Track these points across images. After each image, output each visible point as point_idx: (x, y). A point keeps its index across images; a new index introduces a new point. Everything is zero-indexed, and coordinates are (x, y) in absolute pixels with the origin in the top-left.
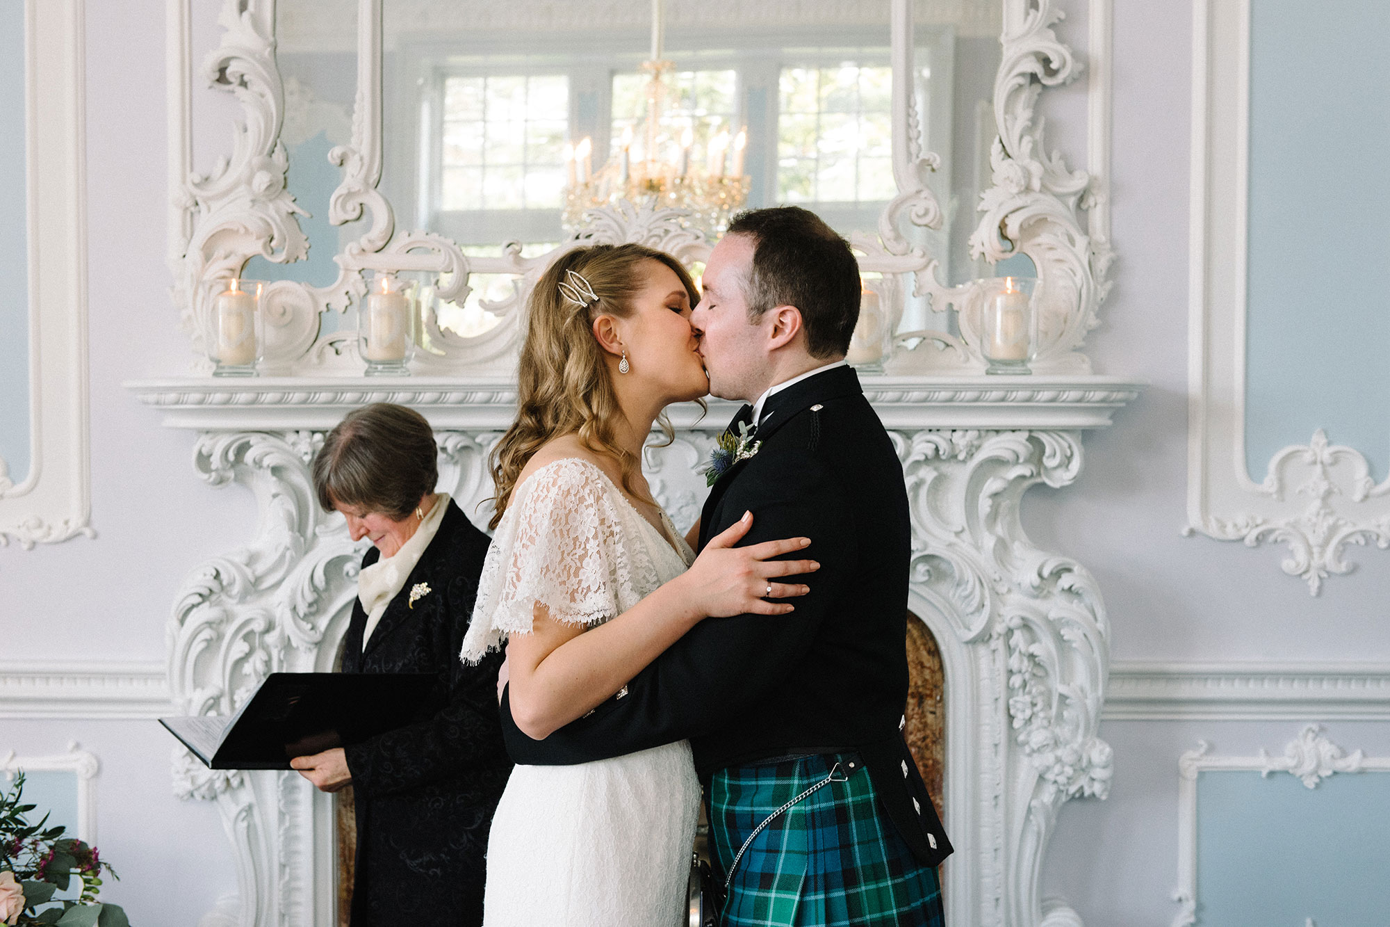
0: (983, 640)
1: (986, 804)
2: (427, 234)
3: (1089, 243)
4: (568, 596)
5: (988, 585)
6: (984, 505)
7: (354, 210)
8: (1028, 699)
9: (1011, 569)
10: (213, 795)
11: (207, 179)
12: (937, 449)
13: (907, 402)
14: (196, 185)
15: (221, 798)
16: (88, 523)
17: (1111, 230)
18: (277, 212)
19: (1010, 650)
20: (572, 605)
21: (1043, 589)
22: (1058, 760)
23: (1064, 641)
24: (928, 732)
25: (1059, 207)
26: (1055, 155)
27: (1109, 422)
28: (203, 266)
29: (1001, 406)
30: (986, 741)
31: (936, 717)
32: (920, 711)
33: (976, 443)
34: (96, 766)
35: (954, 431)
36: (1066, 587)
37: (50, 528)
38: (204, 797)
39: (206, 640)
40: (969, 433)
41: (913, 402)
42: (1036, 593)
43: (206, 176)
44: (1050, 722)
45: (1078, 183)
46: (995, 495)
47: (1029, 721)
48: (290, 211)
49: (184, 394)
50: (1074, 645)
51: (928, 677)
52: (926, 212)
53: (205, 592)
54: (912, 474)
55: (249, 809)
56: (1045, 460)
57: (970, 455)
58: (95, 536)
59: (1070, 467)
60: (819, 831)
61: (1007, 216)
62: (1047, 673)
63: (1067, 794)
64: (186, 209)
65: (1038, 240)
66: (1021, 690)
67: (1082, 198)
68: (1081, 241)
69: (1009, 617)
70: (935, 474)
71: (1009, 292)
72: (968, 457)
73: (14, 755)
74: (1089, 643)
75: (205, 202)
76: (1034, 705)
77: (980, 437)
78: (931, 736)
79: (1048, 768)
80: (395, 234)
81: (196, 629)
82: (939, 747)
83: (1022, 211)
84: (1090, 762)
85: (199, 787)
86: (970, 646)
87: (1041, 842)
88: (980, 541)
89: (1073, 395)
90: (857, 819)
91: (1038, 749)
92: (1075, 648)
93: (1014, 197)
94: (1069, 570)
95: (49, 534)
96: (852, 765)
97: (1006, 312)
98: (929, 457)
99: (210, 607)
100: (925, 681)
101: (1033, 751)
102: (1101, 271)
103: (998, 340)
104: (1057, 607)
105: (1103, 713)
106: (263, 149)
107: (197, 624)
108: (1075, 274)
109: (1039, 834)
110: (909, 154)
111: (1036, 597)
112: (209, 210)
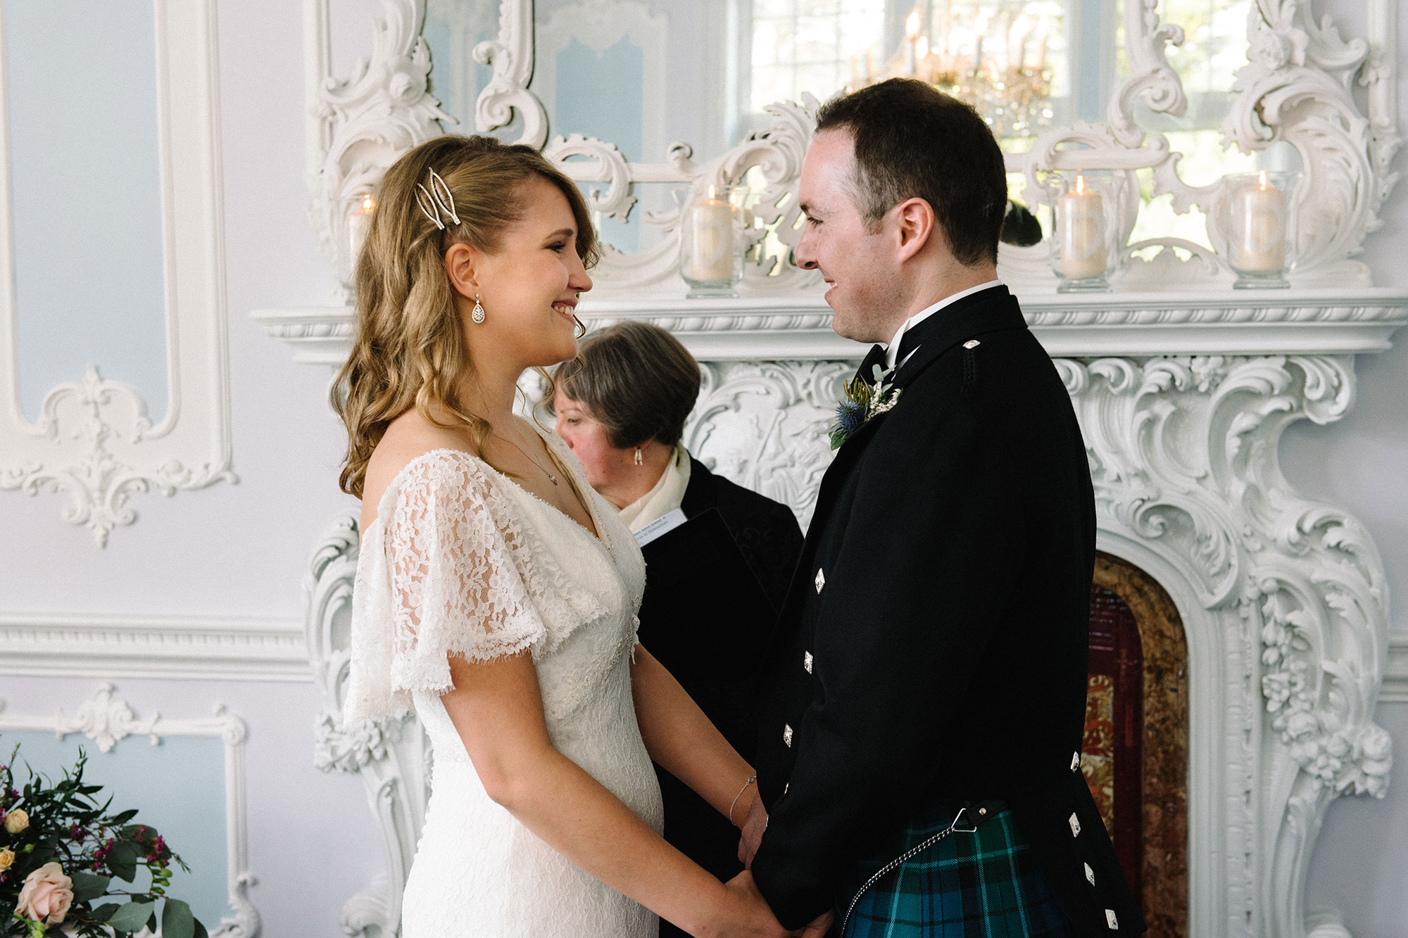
0: (1230, 607)
1: (1235, 800)
2: (585, 139)
3: (1369, 127)
4: (482, 628)
5: (1235, 541)
6: (1232, 445)
7: (502, 113)
8: (1284, 677)
9: (1263, 520)
10: (355, 768)
11: (345, 85)
12: (1173, 379)
13: (1134, 323)
14: (332, 92)
15: (364, 770)
16: (229, 467)
17: (1397, 109)
18: (418, 119)
19: (1264, 619)
20: (490, 636)
21: (1304, 547)
22: (1323, 750)
23: (1330, 608)
24: (1169, 713)
25: (1330, 85)
26: (1326, 21)
27: (1388, 345)
28: (341, 181)
29: (1247, 326)
30: (1235, 726)
31: (1178, 696)
32: (1158, 688)
33: (1220, 371)
34: (242, 730)
35: (1193, 357)
36: (1333, 543)
37: (190, 472)
38: (345, 770)
39: (343, 597)
40: (1212, 359)
41: (1142, 323)
42: (1294, 550)
43: (344, 81)
44: (1312, 705)
45: (1354, 53)
46: (1245, 434)
47: (1286, 704)
48: (434, 117)
49: (309, 325)
50: (1342, 614)
51: (1168, 648)
52: (1165, 96)
53: (342, 544)
54: (1144, 409)
55: (394, 784)
56: (1306, 390)
57: (1214, 385)
58: (237, 481)
59: (1338, 399)
60: (937, 897)
61: (1263, 97)
62: (1309, 647)
63: (1335, 790)
64: (324, 119)
65: (1304, 125)
66: (1277, 666)
67: (1360, 70)
68: (1357, 125)
69: (1262, 579)
70: (1172, 408)
71: (1263, 188)
72: (1212, 388)
73: (160, 717)
74: (1362, 611)
75: (342, 110)
76: (1292, 684)
77: (1224, 364)
78: (1173, 717)
79: (1311, 761)
80: (550, 140)
81: (332, 586)
82: (1181, 730)
83: (1281, 91)
84: (1362, 753)
85: (340, 759)
86: (1215, 614)
87: (1302, 847)
88: (1226, 489)
89: (1337, 312)
90: (987, 883)
91: (1298, 737)
92: (1344, 619)
93: (1273, 74)
94: (1338, 524)
95: (189, 480)
96: (983, 811)
97: (1257, 212)
98: (1164, 389)
99: (348, 560)
100: (1166, 652)
101: (1292, 739)
102: (1383, 160)
103: (1248, 247)
104: (1325, 569)
105: (1381, 693)
106: (402, 47)
107: (333, 579)
108: (1350, 166)
109: (1299, 838)
110: (1144, 26)
111: (1295, 556)
112: (347, 117)
